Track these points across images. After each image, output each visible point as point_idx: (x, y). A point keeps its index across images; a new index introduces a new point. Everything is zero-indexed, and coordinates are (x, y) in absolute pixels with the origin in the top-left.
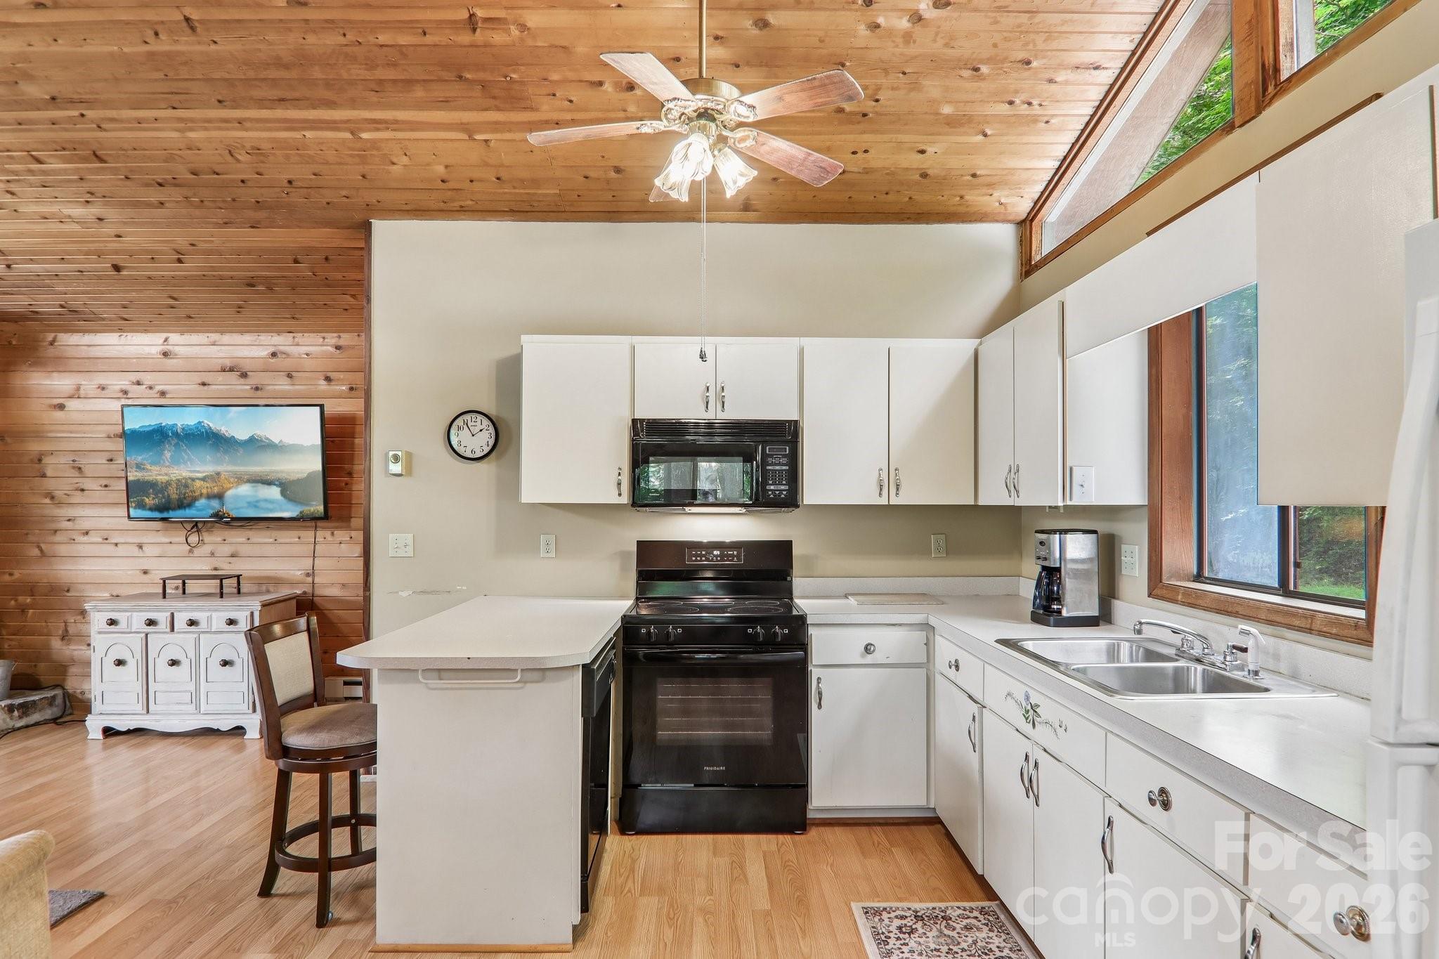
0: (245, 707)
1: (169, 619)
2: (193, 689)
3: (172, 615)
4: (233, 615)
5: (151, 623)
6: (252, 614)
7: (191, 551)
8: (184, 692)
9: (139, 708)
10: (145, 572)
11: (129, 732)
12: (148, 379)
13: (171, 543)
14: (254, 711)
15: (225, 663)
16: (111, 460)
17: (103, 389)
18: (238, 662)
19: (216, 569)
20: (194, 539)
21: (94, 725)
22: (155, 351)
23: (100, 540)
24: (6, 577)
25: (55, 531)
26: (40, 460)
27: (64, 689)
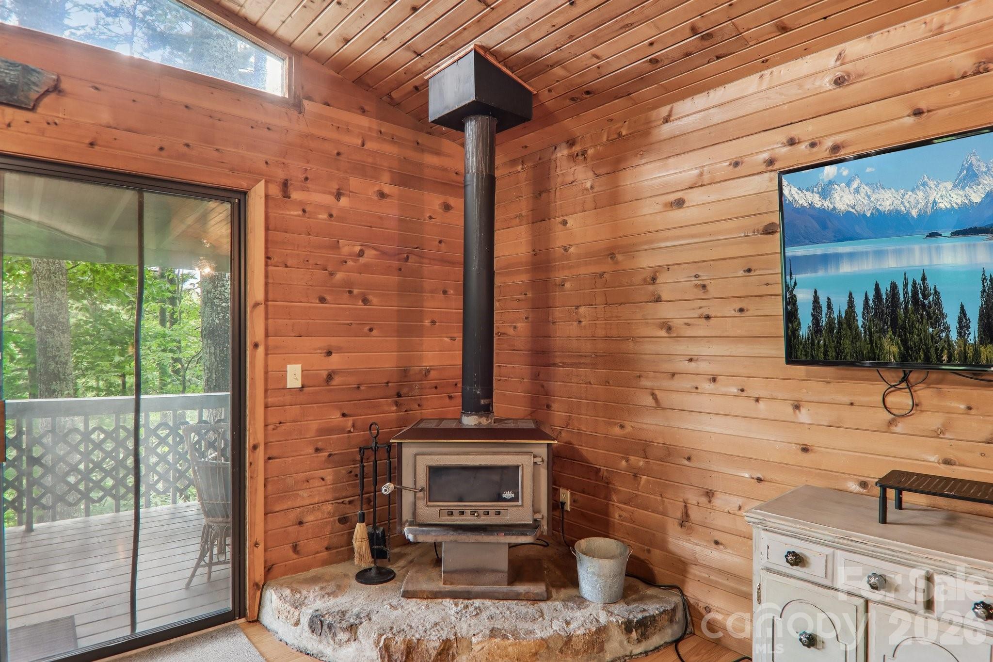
5: (880, 583)
7: (890, 423)
10: (805, 449)
12: (805, 132)
13: (852, 404)
16: (749, 270)
20: (900, 400)
22: (823, 81)
23: (734, 390)
24: (617, 430)
25: (673, 375)
26: (654, 279)
27: (683, 594)
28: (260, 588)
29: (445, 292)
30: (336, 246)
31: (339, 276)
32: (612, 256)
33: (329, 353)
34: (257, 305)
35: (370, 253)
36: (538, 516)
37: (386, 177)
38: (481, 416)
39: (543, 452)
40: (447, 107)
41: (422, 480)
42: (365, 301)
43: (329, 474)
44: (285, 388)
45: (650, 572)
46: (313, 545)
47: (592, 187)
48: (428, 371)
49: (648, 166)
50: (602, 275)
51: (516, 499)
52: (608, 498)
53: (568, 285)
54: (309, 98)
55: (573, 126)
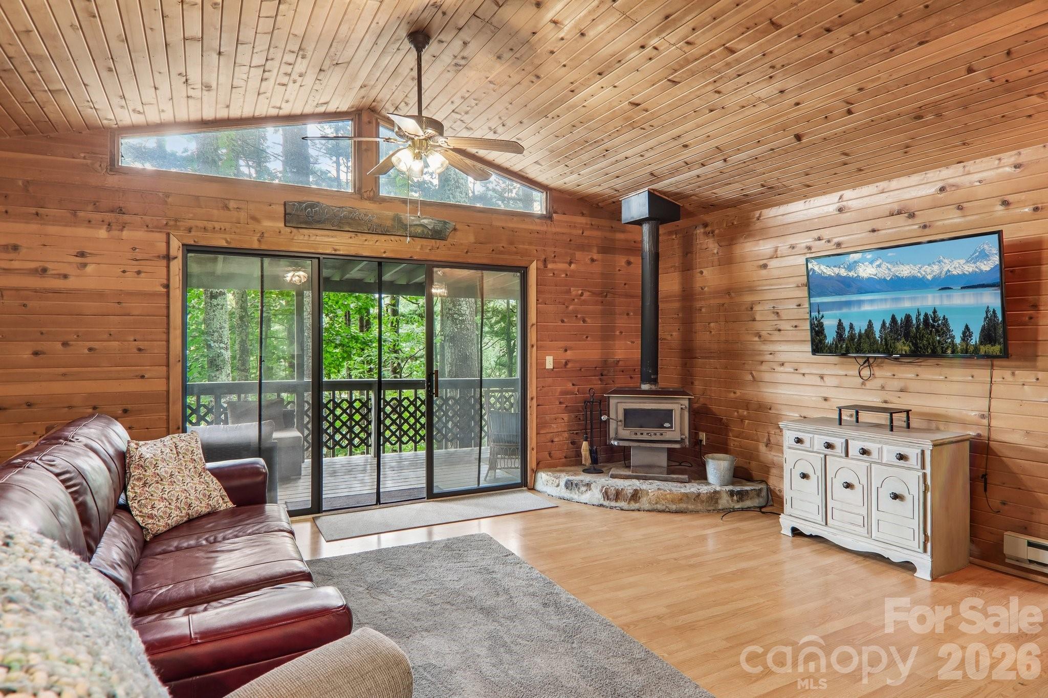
0: (915, 543)
1: (844, 445)
2: (864, 512)
3: (847, 441)
4: (904, 451)
5: (829, 446)
6: (923, 452)
7: (863, 384)
8: (858, 514)
9: (819, 518)
10: (826, 399)
11: (811, 536)
12: (826, 234)
13: (846, 375)
14: (925, 551)
15: (896, 496)
16: (799, 305)
17: (793, 248)
18: (909, 498)
19: (886, 402)
20: (866, 372)
21: (786, 522)
22: (832, 209)
23: (792, 370)
24: (732, 395)
25: (762, 362)
26: (752, 308)
27: (767, 485)
28: (535, 472)
29: (628, 314)
30: (569, 292)
31: (571, 307)
32: (729, 294)
33: (566, 350)
34: (533, 325)
35: (586, 294)
36: (683, 437)
37: (595, 250)
38: (651, 384)
39: (686, 403)
40: (632, 218)
41: (621, 416)
42: (584, 321)
43: (566, 417)
44: (545, 369)
45: (751, 475)
46: (557, 454)
47: (717, 253)
48: (618, 361)
49: (748, 244)
50: (723, 305)
51: (671, 427)
52: (727, 435)
53: (703, 310)
54: (556, 212)
55: (707, 218)
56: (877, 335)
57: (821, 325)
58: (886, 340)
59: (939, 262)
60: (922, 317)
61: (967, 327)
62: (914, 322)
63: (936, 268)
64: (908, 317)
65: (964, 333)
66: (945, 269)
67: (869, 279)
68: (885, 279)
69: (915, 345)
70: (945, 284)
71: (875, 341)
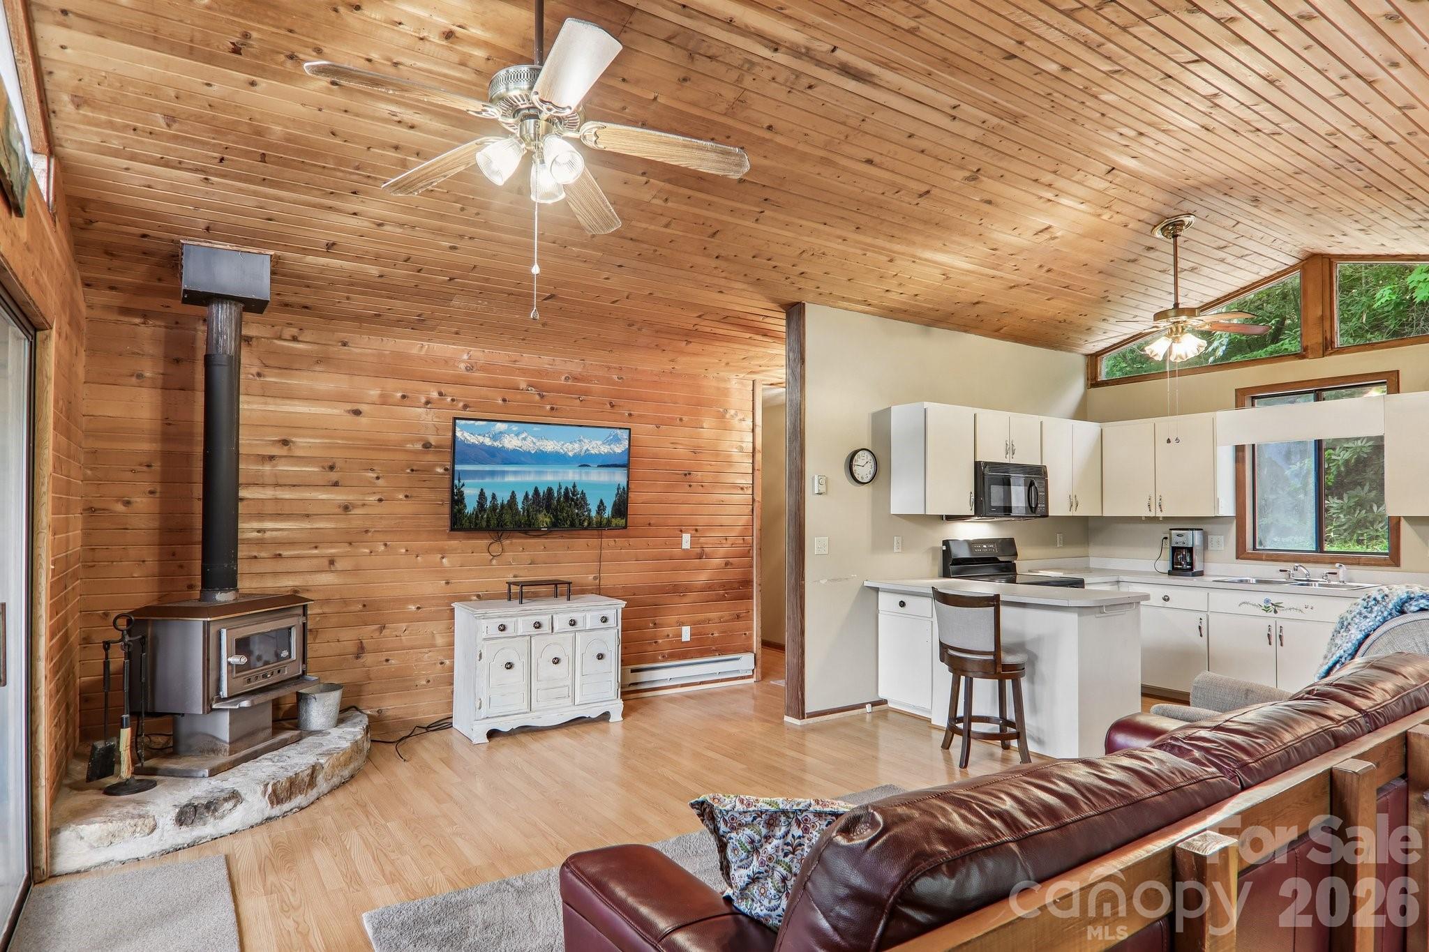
0: (611, 694)
1: (550, 621)
4: (607, 613)
5: (538, 625)
6: (617, 613)
8: (564, 686)
9: (523, 707)
14: (617, 697)
15: (599, 657)
17: (404, 397)
18: (609, 655)
20: (496, 548)
51: (290, 656)
56: (520, 506)
57: (461, 494)
58: (528, 511)
59: (580, 441)
60: (563, 491)
61: (601, 502)
62: (556, 495)
63: (576, 446)
64: (550, 490)
65: (599, 507)
66: (585, 448)
67: (515, 450)
68: (529, 452)
69: (556, 517)
70: (584, 462)
71: (517, 512)
